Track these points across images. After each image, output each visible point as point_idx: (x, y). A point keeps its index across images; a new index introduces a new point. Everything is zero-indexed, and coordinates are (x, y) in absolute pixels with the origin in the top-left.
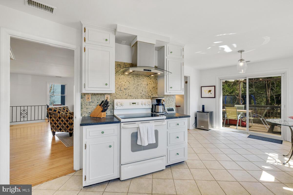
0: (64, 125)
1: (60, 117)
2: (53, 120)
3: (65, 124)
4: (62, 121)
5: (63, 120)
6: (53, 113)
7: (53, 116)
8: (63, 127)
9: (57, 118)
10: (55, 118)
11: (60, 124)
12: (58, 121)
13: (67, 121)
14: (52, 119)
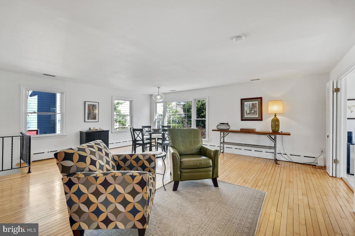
0: (120, 208)
1: (105, 179)
2: (79, 193)
3: (125, 203)
4: (115, 193)
5: (120, 189)
6: (77, 167)
7: (79, 178)
8: (116, 212)
9: (97, 185)
10: (87, 185)
11: (106, 203)
12: (97, 194)
13: (134, 193)
14: (74, 189)
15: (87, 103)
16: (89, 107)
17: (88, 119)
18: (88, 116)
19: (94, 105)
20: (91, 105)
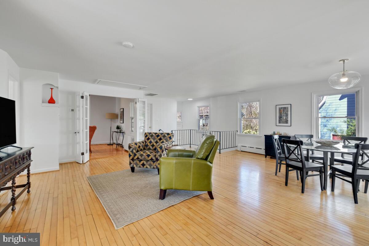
15: (278, 107)
16: (280, 110)
17: (280, 123)
18: (279, 120)
19: (285, 108)
20: (282, 108)
